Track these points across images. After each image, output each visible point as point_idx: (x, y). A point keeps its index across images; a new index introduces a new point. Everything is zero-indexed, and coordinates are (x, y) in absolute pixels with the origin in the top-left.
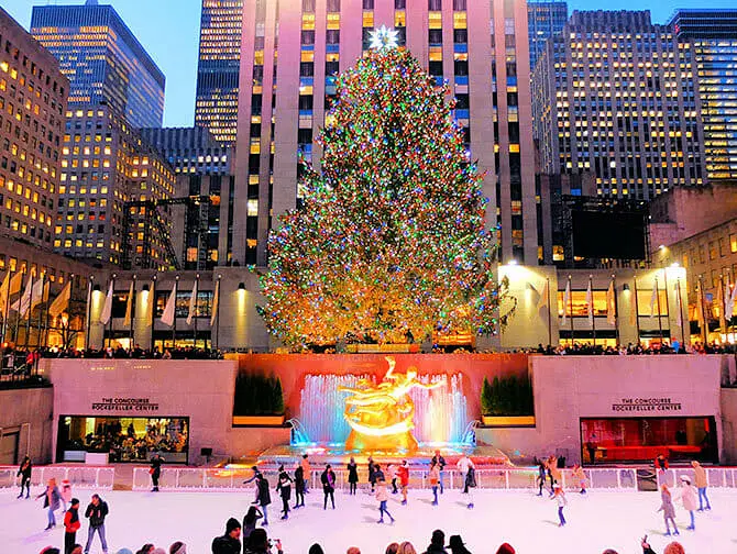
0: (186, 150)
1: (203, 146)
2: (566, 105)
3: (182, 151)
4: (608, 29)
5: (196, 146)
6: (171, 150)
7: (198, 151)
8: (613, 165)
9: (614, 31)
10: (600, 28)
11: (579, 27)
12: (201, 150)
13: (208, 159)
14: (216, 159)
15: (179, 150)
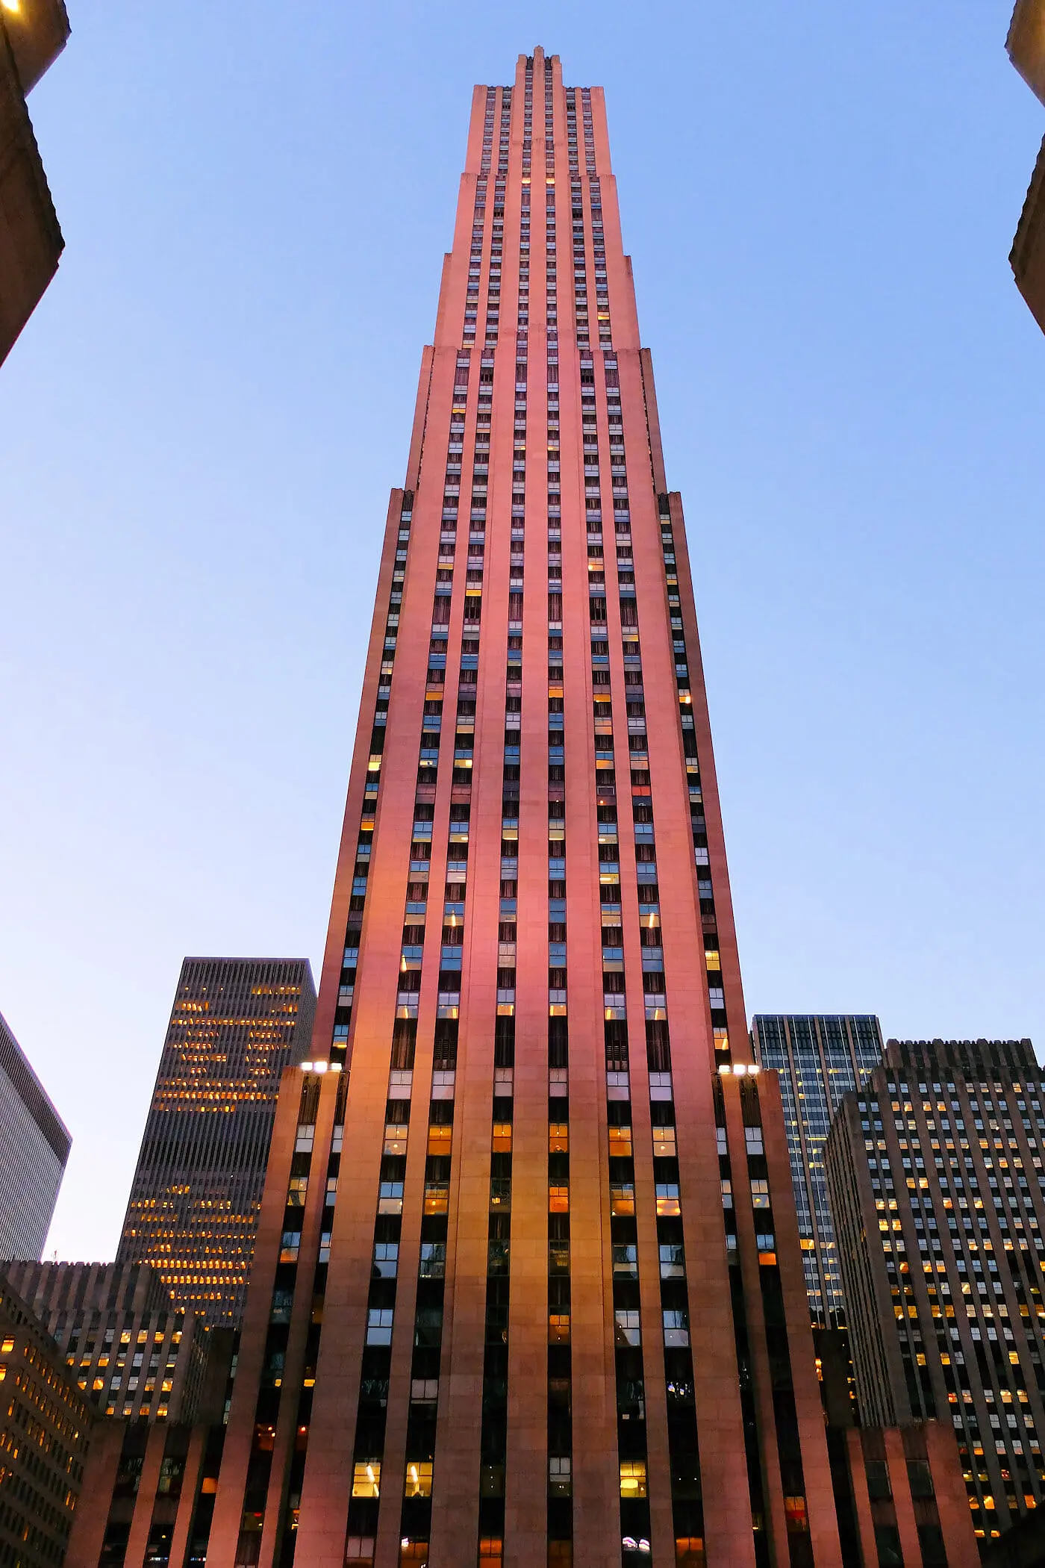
0: (97, 1315)
1: (133, 1308)
2: (896, 1225)
3: (88, 1317)
4: (958, 1076)
5: (119, 1305)
6: (64, 1315)
7: (121, 1318)
8: (1013, 1358)
9: (969, 1079)
10: (942, 1074)
11: (901, 1072)
12: (130, 1316)
13: (142, 1337)
14: (159, 1337)
15: (80, 1314)
